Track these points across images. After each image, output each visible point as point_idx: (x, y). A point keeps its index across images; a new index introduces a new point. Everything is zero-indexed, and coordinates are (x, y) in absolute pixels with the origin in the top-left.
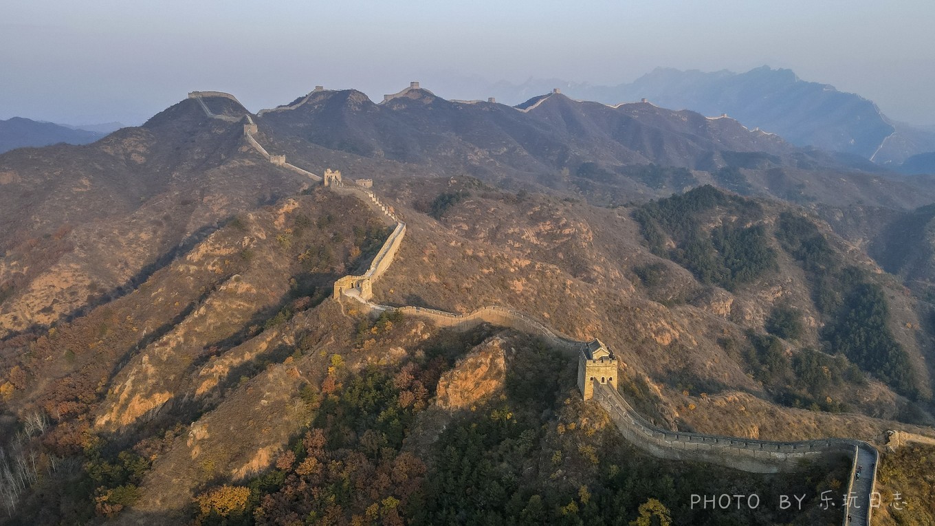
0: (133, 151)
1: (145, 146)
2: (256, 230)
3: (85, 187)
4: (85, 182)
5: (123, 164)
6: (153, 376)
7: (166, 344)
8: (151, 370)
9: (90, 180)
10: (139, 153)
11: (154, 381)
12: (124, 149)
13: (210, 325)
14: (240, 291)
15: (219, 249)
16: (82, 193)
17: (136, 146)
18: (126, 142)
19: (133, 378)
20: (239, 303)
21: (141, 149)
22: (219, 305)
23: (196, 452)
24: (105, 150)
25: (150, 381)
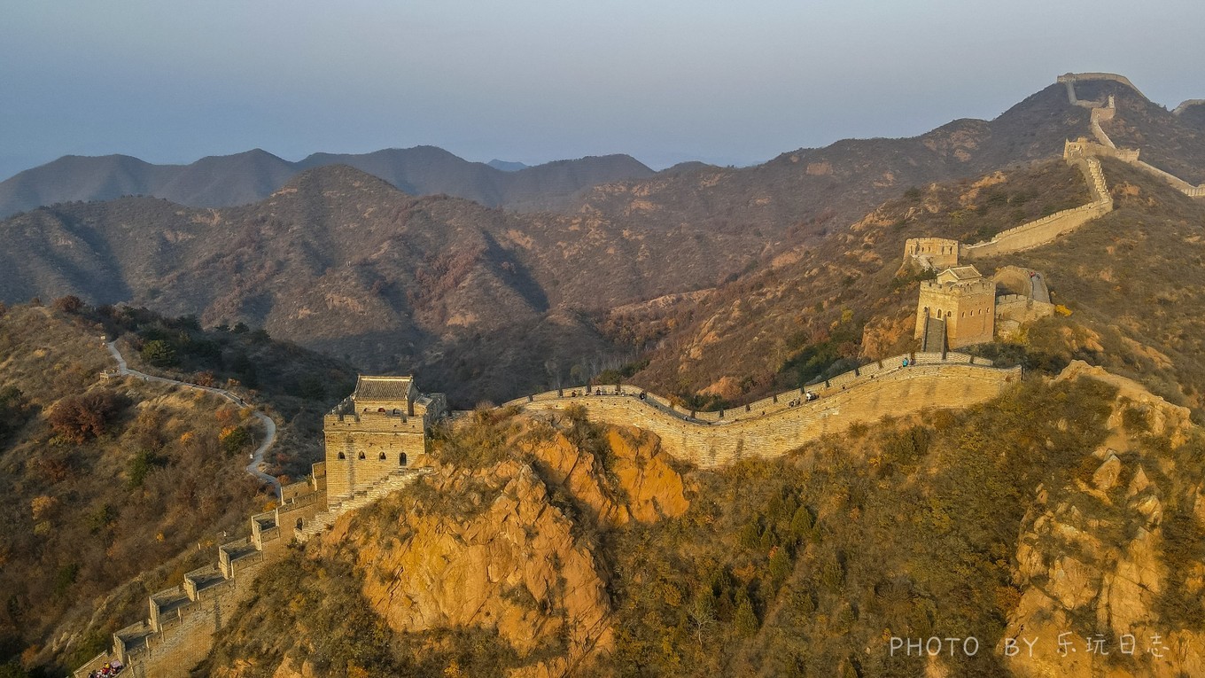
0: (958, 147)
1: (976, 141)
2: (930, 202)
3: (888, 182)
4: (889, 177)
5: (942, 161)
6: (735, 319)
7: (764, 294)
8: (736, 313)
9: (895, 175)
10: (965, 149)
11: (733, 324)
12: (948, 144)
13: (815, 286)
14: (863, 259)
15: (883, 220)
16: (882, 188)
17: (963, 141)
18: (954, 136)
19: (717, 316)
20: (854, 270)
21: (970, 144)
22: (834, 270)
23: (683, 367)
24: (927, 145)
25: (728, 322)
